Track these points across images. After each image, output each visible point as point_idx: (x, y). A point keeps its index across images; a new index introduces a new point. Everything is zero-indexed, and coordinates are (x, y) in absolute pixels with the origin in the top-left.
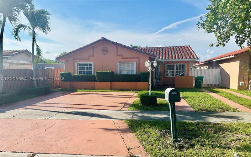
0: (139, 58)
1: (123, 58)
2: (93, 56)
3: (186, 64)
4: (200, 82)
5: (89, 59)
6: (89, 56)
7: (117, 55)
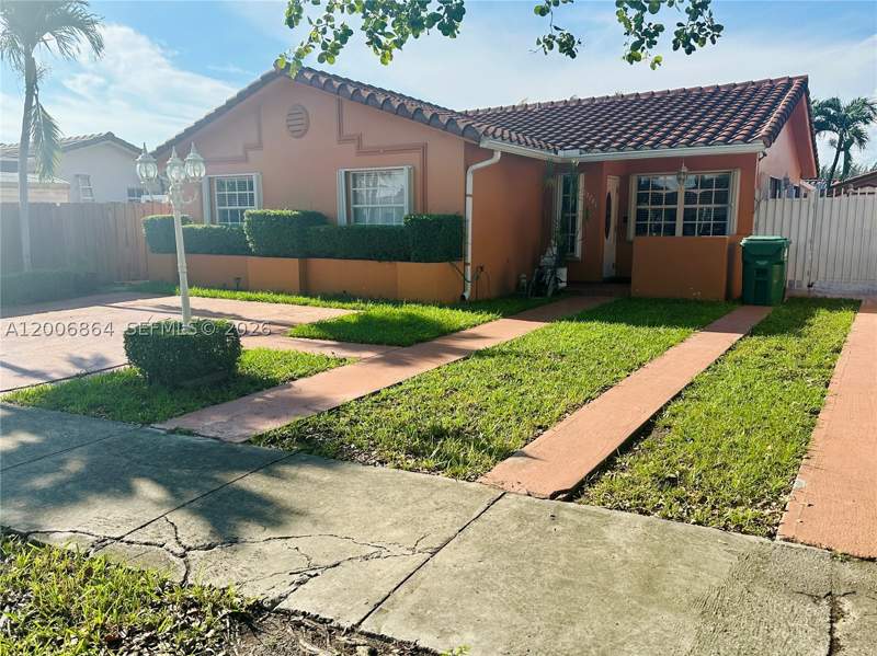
0: (424, 149)
1: (361, 151)
2: (259, 146)
3: (737, 178)
4: (763, 272)
5: (246, 159)
6: (247, 148)
7: (342, 138)
